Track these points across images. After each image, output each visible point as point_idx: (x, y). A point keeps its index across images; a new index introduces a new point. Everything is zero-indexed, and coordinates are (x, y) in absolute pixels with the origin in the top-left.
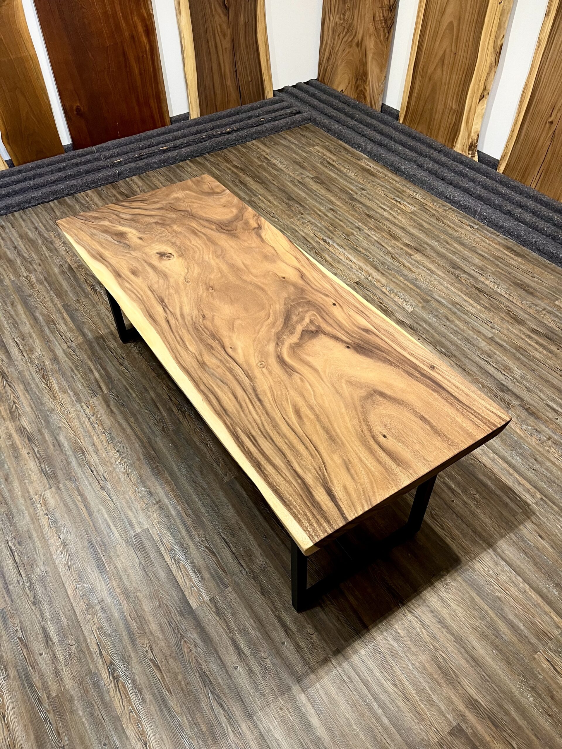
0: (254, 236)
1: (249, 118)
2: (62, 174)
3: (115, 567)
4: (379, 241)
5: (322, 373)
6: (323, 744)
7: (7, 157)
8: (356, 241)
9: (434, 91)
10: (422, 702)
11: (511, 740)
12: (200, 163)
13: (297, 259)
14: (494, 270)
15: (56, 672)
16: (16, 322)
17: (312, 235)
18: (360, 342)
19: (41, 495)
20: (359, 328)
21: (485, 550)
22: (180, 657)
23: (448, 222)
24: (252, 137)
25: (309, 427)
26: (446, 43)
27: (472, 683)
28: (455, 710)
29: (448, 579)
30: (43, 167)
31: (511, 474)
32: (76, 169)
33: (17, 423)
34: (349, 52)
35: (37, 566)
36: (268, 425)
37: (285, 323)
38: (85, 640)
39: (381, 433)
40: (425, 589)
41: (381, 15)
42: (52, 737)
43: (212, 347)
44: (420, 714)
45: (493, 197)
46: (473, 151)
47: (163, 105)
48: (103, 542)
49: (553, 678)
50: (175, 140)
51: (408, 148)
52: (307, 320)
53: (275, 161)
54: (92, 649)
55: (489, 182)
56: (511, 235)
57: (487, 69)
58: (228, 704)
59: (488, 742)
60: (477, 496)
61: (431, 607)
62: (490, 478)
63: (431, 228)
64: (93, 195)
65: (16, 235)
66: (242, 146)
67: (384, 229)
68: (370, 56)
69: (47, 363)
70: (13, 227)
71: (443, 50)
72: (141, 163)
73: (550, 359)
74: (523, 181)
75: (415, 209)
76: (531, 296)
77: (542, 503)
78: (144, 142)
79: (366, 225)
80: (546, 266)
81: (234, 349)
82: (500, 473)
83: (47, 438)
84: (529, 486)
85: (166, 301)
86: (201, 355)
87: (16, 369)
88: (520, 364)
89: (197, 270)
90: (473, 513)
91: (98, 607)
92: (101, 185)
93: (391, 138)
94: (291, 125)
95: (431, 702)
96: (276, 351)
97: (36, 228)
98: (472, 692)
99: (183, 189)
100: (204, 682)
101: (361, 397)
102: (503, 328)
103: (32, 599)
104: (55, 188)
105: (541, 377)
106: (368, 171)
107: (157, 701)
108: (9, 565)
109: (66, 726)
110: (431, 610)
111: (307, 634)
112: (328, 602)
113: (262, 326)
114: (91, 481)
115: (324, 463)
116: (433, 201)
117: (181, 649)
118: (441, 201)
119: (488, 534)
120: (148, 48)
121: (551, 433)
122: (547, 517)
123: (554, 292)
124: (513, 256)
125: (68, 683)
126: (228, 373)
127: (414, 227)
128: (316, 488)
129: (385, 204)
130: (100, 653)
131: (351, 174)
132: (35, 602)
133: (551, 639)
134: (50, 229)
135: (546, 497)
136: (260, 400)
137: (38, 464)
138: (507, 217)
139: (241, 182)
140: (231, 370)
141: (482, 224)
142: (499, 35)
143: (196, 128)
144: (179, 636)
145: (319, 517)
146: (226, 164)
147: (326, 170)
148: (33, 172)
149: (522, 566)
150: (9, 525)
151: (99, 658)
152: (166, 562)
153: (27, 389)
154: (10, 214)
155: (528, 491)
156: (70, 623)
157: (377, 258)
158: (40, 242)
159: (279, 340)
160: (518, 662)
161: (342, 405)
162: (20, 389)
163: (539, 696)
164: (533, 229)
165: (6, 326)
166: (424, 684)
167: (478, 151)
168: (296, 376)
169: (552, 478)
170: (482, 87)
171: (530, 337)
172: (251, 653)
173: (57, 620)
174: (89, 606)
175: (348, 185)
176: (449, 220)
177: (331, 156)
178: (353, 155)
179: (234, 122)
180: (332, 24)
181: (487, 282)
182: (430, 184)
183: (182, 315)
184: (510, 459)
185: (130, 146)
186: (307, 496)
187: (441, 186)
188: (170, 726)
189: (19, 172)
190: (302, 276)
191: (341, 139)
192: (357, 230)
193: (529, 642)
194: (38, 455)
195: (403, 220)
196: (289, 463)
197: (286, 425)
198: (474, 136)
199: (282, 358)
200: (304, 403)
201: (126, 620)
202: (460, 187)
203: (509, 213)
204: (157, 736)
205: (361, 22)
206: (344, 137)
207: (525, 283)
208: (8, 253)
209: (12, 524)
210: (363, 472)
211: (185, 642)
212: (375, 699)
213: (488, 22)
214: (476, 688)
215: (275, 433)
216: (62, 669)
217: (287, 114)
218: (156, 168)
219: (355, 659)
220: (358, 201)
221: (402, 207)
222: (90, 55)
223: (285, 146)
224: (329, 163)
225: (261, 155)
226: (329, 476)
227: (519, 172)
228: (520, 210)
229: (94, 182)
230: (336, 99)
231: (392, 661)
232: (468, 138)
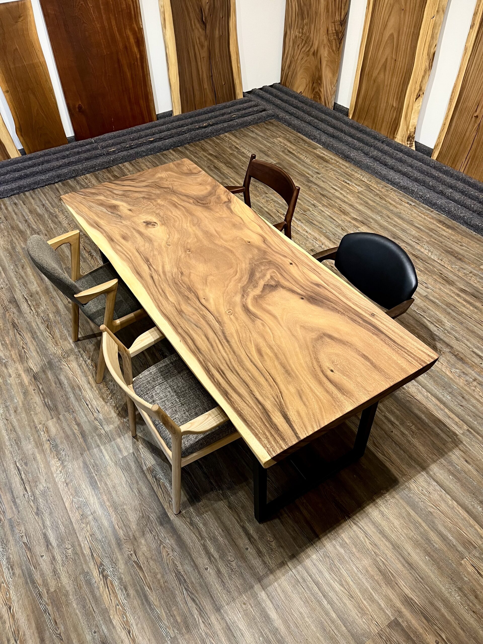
0: (225, 208)
1: (223, 114)
2: (66, 160)
3: (106, 484)
4: (331, 216)
5: (280, 319)
6: (280, 633)
7: (20, 147)
8: (311, 216)
9: (378, 91)
10: (365, 600)
11: (440, 632)
12: (181, 152)
13: (261, 227)
14: (428, 240)
15: (55, 571)
16: (25, 281)
17: (274, 211)
18: (313, 294)
19: (44, 424)
20: (312, 283)
21: (420, 473)
22: (160, 560)
23: (390, 200)
24: (225, 130)
25: (269, 363)
26: (388, 51)
27: (407, 584)
28: (393, 606)
29: (388, 496)
30: (50, 155)
31: (442, 410)
32: (77, 157)
33: (25, 365)
34: (306, 61)
35: (40, 483)
36: (235, 361)
37: (249, 279)
38: (80, 545)
39: (329, 368)
40: (368, 505)
41: (334, 28)
42: (50, 625)
43: (188, 298)
44: (362, 610)
45: (427, 179)
46: (411, 141)
47: (151, 104)
48: (95, 464)
49: (478, 581)
50: (161, 133)
51: (356, 140)
52: (268, 276)
53: (243, 150)
54: (85, 552)
55: (425, 167)
56: (443, 211)
57: (423, 73)
58: (200, 600)
59: (421, 634)
60: (413, 427)
61: (373, 520)
62: (423, 412)
63: (375, 204)
64: (91, 178)
65: (27, 210)
66: (216, 138)
67: (336, 206)
68: (324, 63)
69: (50, 315)
70: (24, 204)
71: (385, 57)
72: (132, 152)
73: (476, 313)
74: (454, 166)
75: (362, 189)
76: (459, 262)
77: (468, 433)
78: (135, 134)
79: (321, 203)
80: (472, 237)
81: (207, 300)
82: (432, 409)
83: (50, 377)
84: (457, 419)
85: (151, 260)
86: (179, 304)
87: (25, 321)
88: (449, 318)
89: (177, 236)
90: (409, 442)
91: (91, 518)
92: (98, 170)
93: (342, 131)
94: (258, 120)
95: (372, 599)
96: (241, 301)
97: (43, 205)
98: (408, 591)
99: (166, 170)
100: (179, 580)
101: (312, 339)
102: (436, 288)
103: (36, 511)
104: (59, 172)
105: (468, 329)
106: (322, 158)
107: (139, 596)
108: (16, 481)
109: (62, 616)
110: (372, 522)
111: (268, 541)
112: (286, 515)
113: (230, 281)
114: (86, 413)
115: (280, 392)
116: (377, 183)
117: (160, 553)
118: (384, 183)
119: (422, 460)
120: (138, 56)
121: (476, 376)
122: (473, 446)
123: (479, 258)
124: (444, 228)
125: (65, 580)
126: (201, 319)
127: (361, 204)
128: (273, 412)
129: (336, 186)
130: (92, 555)
131: (308, 161)
132: (38, 513)
133: (475, 548)
134: (55, 206)
135: (472, 429)
136: (228, 341)
137: (42, 399)
138: (440, 196)
139: (215, 167)
140: (204, 317)
141: (418, 202)
142: (432, 44)
143: (178, 123)
144: (159, 542)
145: (276, 436)
146: (202, 152)
147: (287, 158)
148: (41, 159)
149: (451, 486)
150: (17, 449)
151: (91, 560)
152: (148, 480)
153: (34, 336)
154: (22, 194)
155: (456, 424)
156: (67, 531)
157: (329, 230)
158: (46, 216)
159: (244, 293)
160: (447, 567)
161: (297, 345)
162: (28, 337)
163: (465, 595)
164: (462, 206)
165: (17, 285)
166: (366, 584)
167: (415, 142)
168: (258, 322)
169: (477, 412)
170: (418, 88)
171: (458, 295)
172: (220, 557)
173: (56, 527)
174: (83, 516)
175: (306, 169)
176: (390, 198)
177: (291, 146)
178: (309, 145)
179: (210, 118)
180: (293, 37)
181: (422, 250)
182: (374, 168)
183: (164, 272)
184: (441, 396)
185: (123, 138)
186: (266, 419)
187: (384, 171)
188: (150, 617)
189: (30, 159)
190: (264, 240)
191: (299, 132)
192: (313, 206)
193: (457, 550)
194: (42, 392)
195: (352, 199)
196: (251, 393)
197: (249, 361)
198: (411, 129)
199: (247, 307)
200: (264, 344)
201: (114, 528)
202: (400, 172)
203: (441, 193)
204: (139, 625)
205: (317, 35)
206: (302, 130)
207: (454, 250)
208: (20, 225)
209: (20, 448)
210: (313, 400)
211: (164, 547)
212: (324, 596)
213: (423, 34)
214: (411, 589)
215: (240, 368)
216: (60, 569)
217: (254, 111)
218: (144, 156)
219: (308, 562)
220: (314, 183)
221: (351, 187)
222: (90, 63)
223: (253, 138)
224: (289, 152)
225: (233, 145)
226: (285, 403)
227: (450, 159)
228: (451, 190)
229: (92, 167)
230: (296, 99)
231: (339, 564)
232: (407, 130)
